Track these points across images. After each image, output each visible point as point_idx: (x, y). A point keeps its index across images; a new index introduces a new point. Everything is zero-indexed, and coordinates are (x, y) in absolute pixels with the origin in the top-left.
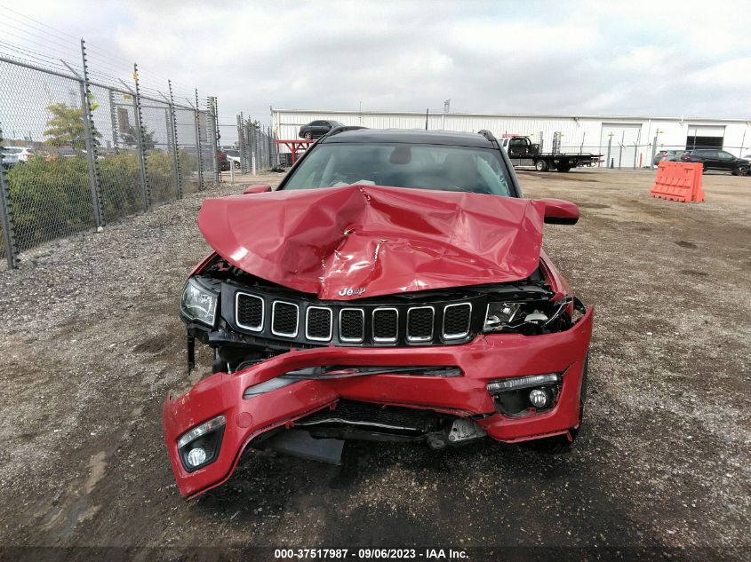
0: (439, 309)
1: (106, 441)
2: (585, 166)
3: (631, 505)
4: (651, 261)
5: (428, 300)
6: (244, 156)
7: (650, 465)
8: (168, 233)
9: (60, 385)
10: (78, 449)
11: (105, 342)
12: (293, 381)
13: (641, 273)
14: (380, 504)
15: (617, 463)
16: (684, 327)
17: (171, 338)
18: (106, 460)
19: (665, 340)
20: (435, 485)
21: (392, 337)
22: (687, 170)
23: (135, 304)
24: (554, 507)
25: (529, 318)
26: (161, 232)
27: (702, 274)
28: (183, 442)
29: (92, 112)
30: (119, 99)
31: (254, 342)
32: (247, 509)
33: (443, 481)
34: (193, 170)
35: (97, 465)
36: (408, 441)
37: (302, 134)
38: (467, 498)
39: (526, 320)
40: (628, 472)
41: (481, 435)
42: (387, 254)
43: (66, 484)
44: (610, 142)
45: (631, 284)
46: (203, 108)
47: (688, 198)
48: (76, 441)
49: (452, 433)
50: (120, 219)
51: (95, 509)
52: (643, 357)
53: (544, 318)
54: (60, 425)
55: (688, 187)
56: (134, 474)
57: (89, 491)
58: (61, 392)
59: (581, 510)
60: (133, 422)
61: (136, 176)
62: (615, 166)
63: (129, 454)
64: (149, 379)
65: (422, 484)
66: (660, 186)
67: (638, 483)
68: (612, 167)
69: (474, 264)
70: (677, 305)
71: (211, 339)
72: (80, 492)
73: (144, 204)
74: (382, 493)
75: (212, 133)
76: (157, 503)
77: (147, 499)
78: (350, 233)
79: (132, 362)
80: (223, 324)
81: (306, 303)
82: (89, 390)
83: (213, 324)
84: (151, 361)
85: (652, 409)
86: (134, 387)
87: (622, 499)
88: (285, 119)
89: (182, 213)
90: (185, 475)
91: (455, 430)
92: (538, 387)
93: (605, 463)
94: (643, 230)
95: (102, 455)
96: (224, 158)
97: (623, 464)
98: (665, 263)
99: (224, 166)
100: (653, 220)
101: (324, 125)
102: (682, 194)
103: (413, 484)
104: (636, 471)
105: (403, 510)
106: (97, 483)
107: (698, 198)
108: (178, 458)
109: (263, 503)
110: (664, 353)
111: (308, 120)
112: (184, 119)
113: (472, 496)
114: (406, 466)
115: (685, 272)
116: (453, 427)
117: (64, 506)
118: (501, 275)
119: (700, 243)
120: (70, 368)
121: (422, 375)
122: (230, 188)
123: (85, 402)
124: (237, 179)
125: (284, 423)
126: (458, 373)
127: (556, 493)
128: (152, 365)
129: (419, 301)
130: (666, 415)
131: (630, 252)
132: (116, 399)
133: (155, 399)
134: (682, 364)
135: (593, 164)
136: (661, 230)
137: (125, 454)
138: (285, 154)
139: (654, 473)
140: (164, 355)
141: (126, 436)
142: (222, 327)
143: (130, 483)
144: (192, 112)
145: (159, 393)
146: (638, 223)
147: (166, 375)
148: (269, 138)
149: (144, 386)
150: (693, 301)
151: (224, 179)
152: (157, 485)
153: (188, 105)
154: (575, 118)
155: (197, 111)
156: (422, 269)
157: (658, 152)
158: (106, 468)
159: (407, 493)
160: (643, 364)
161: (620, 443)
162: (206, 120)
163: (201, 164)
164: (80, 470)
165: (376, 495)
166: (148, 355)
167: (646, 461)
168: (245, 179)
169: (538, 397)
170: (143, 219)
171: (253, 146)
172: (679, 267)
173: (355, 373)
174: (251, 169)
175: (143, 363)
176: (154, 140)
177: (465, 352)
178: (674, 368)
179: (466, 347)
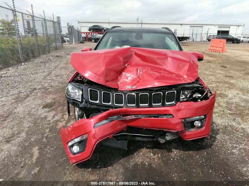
0: (164, 93)
1: (38, 142)
2: (185, 41)
3: (228, 160)
4: (214, 72)
5: (160, 90)
6: (70, 38)
7: (231, 145)
8: (48, 65)
9: (17, 122)
10: (27, 145)
11: (31, 105)
12: (110, 121)
13: (212, 77)
14: (142, 163)
15: (220, 144)
16: (230, 96)
17: (55, 103)
18: (39, 149)
19: (225, 100)
20: (160, 155)
21: (147, 103)
22: (221, 42)
23: (40, 91)
24: (203, 161)
25: (194, 96)
26: (45, 65)
27: (232, 77)
28: (70, 144)
29: (18, 22)
30: (26, 17)
31: (96, 107)
32: (94, 166)
33: (162, 153)
34: (53, 43)
35: (36, 151)
36: (151, 140)
37: (90, 30)
38: (172, 159)
39: (193, 96)
40: (225, 147)
41: (177, 137)
42: (142, 73)
43: (25, 159)
44: (193, 32)
45: (209, 81)
46: (55, 20)
47: (221, 51)
48: (26, 143)
49: (166, 137)
50: (30, 60)
51: (38, 169)
52: (219, 106)
53: (200, 95)
54: (19, 136)
55: (221, 48)
56: (50, 154)
57: (34, 162)
58: (17, 124)
59: (212, 163)
60: (46, 135)
61: (34, 45)
62: (194, 41)
63: (47, 147)
64: (49, 118)
65: (155, 155)
66: (212, 47)
67: (229, 151)
68: (193, 41)
69: (175, 76)
70: (226, 88)
71: (80, 106)
72: (31, 162)
73: (37, 55)
74: (141, 158)
75: (59, 29)
76: (61, 165)
77: (56, 164)
78: (128, 65)
79: (42, 112)
80: (84, 100)
81: (114, 92)
82: (28, 123)
83: (80, 100)
84: (49, 112)
85: (227, 124)
86: (44, 121)
87: (225, 158)
88: (83, 25)
89: (51, 58)
90: (72, 156)
91: (167, 136)
92: (197, 120)
93: (216, 145)
94: (209, 62)
95: (37, 148)
96: (63, 38)
97: (222, 144)
98: (219, 73)
99: (64, 41)
100: (211, 59)
101: (97, 27)
102: (219, 50)
103: (152, 155)
104: (227, 147)
105: (150, 165)
106: (37, 158)
107: (224, 51)
108: (69, 150)
109: (99, 164)
110: (226, 105)
111: (91, 25)
112: (50, 25)
113: (174, 159)
114: (148, 148)
115: (226, 76)
116: (167, 135)
117: (26, 168)
118: (185, 80)
119: (228, 66)
120: (19, 115)
121: (158, 117)
122: (67, 49)
123: (27, 127)
124: (68, 46)
125: (109, 136)
126: (172, 116)
127: (202, 156)
128: (49, 113)
129: (157, 91)
130: (232, 126)
131: (206, 70)
132: (38, 126)
133: (53, 126)
134: (233, 108)
135: (188, 40)
136: (215, 62)
137: (45, 147)
138: (84, 37)
139: (233, 148)
140: (53, 109)
141: (44, 140)
142: (84, 102)
143: (49, 158)
144: (52, 22)
145: (54, 123)
146: (206, 60)
147: (56, 117)
148: (78, 31)
149: (48, 121)
150: (231, 86)
151: (64, 46)
152: (59, 159)
153: (51, 20)
154: (181, 25)
155: (53, 22)
156: (157, 79)
157: (208, 36)
158: (39, 152)
159: (150, 158)
160: (220, 109)
161: (219, 137)
162: (57, 25)
163: (56, 40)
164: (29, 154)
165: (139, 159)
166: (47, 109)
167: (229, 143)
168: (71, 46)
169: (198, 124)
170: (38, 60)
171: (73, 34)
172: (223, 75)
173: (133, 117)
174: (73, 42)
175: (46, 112)
176: (37, 32)
177: (174, 109)
178: (231, 110)
179: (174, 107)
